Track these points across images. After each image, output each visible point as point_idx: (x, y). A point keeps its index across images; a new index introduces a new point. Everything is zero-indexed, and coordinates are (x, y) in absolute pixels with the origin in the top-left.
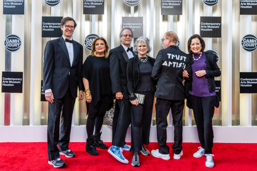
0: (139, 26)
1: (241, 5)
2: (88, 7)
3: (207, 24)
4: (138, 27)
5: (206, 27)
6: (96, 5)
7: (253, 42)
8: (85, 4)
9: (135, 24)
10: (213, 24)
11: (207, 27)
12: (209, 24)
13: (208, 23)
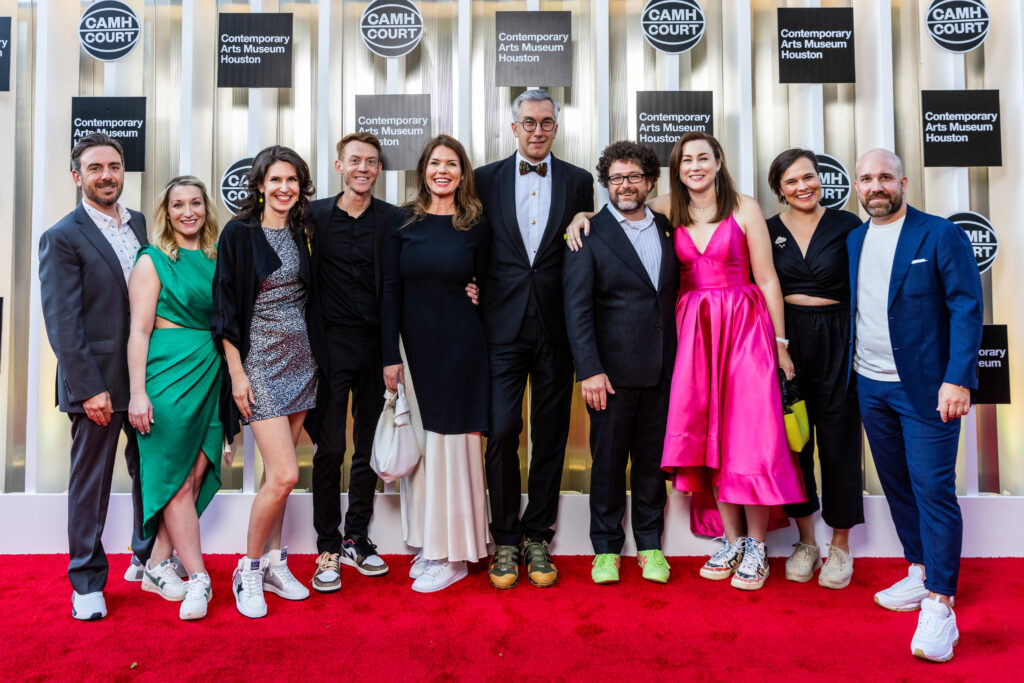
0: (416, 126)
1: (782, 46)
2: (234, 60)
3: (661, 117)
4: (414, 132)
5: (657, 128)
6: (262, 55)
7: (828, 182)
8: (222, 50)
9: (402, 121)
10: (684, 118)
11: (662, 128)
12: (669, 117)
13: (663, 114)
